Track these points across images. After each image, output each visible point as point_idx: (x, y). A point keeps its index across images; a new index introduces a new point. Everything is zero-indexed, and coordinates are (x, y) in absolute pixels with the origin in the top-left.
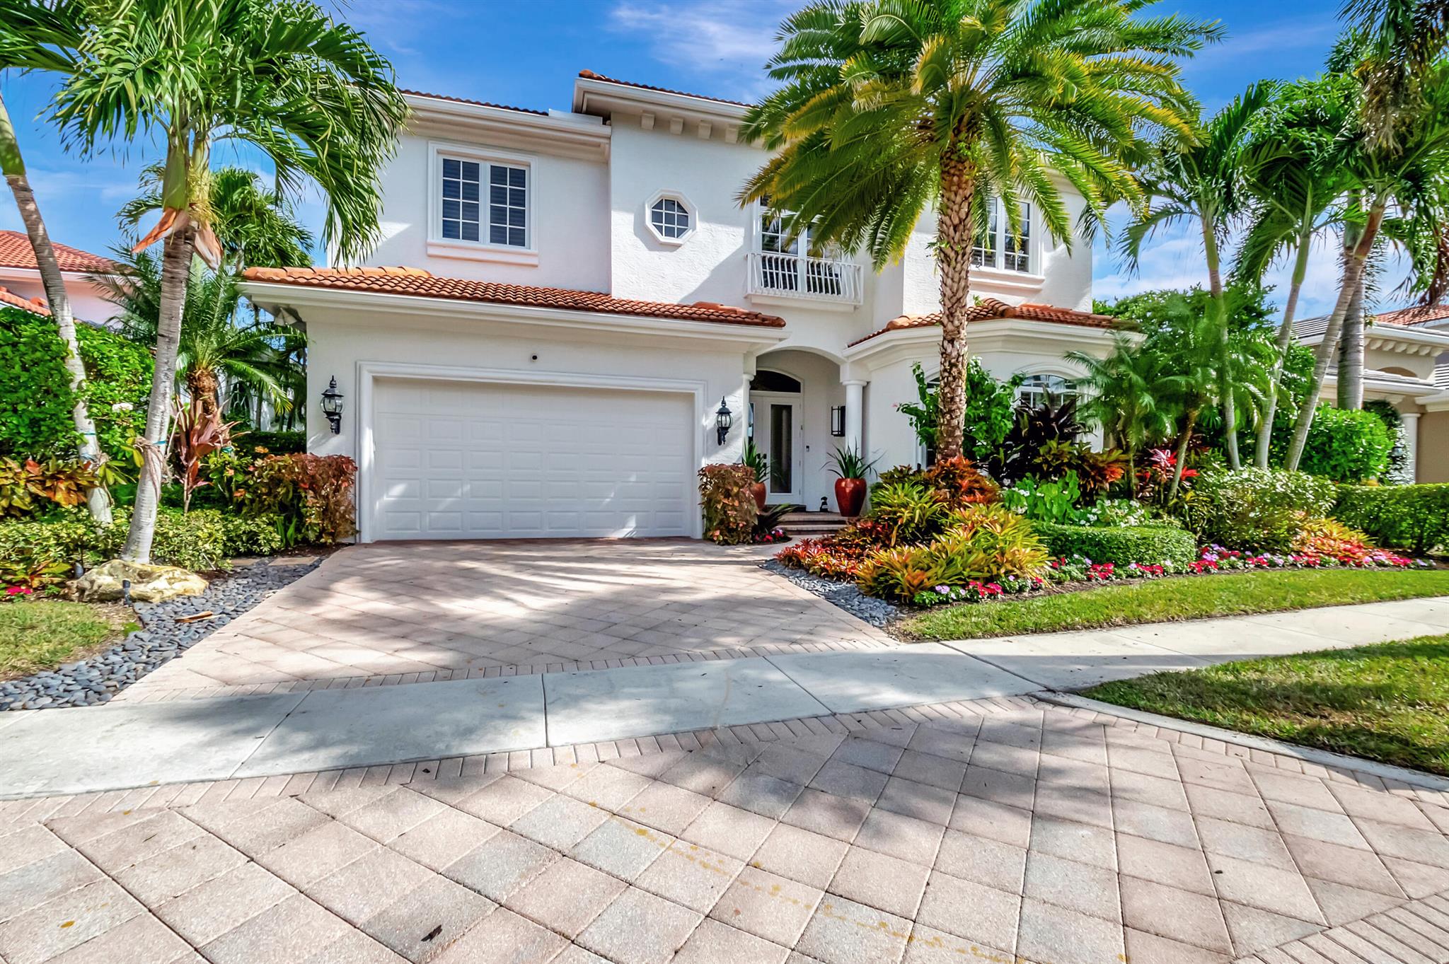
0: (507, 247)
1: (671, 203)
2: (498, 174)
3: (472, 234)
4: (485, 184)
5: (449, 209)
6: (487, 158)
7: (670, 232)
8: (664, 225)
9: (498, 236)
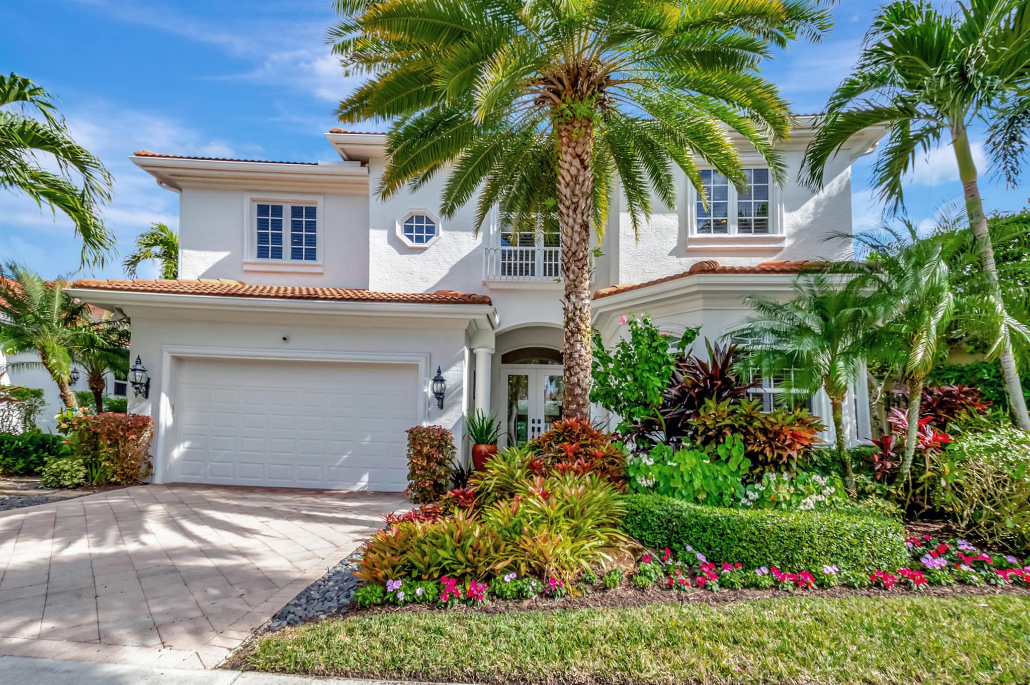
0: (304, 262)
1: (420, 219)
2: (296, 211)
3: (277, 254)
4: (287, 220)
5: (262, 238)
6: (287, 202)
7: (419, 239)
8: (414, 234)
9: (296, 254)
